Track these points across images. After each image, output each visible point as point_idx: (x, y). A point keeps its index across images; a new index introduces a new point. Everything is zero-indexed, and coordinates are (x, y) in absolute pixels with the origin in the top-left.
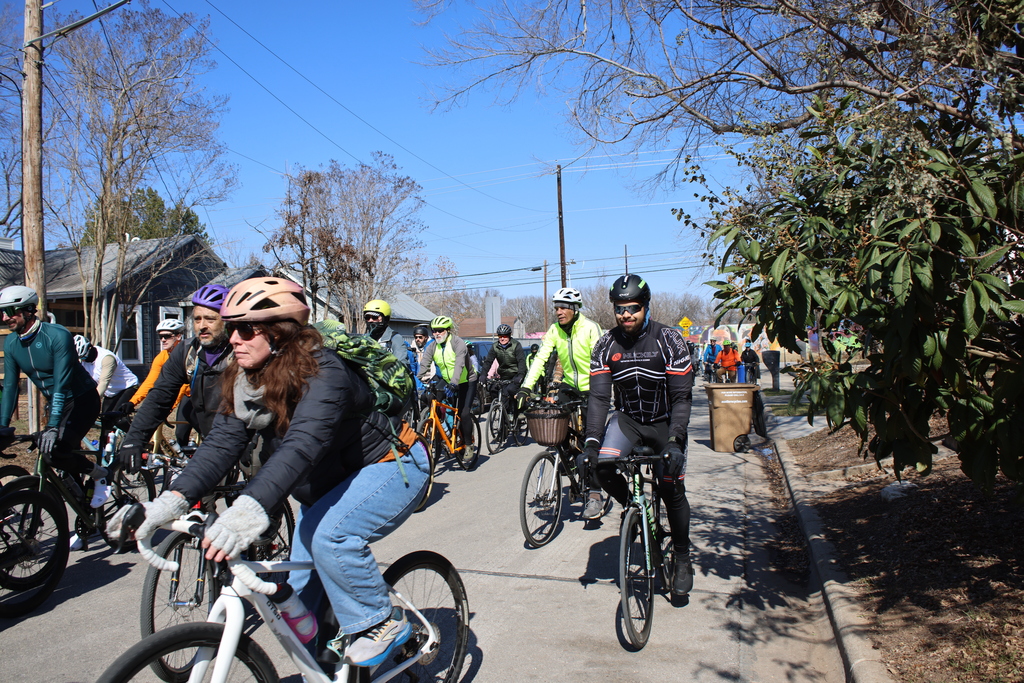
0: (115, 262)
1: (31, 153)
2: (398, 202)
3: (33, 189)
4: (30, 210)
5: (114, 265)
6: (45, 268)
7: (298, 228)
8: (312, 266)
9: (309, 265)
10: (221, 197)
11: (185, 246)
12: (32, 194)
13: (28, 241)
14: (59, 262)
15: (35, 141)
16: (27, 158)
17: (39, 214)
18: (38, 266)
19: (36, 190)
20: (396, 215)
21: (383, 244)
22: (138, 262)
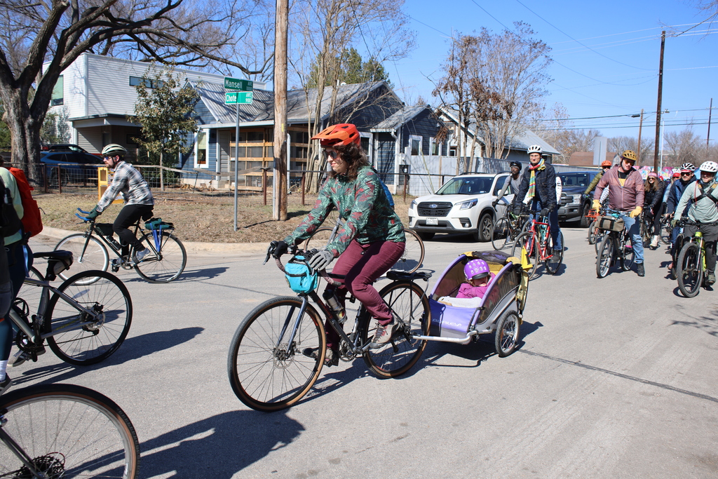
0: (330, 99)
1: (281, 24)
2: (532, 60)
3: (281, 48)
4: (279, 63)
5: (329, 102)
6: (287, 103)
7: (458, 78)
8: (466, 107)
9: (464, 106)
10: (403, 55)
11: (377, 89)
12: (281, 51)
13: (277, 84)
14: (295, 98)
15: (284, 15)
16: (278, 27)
17: (285, 65)
18: (283, 102)
19: (284, 49)
20: (530, 70)
21: (519, 92)
22: (345, 100)
